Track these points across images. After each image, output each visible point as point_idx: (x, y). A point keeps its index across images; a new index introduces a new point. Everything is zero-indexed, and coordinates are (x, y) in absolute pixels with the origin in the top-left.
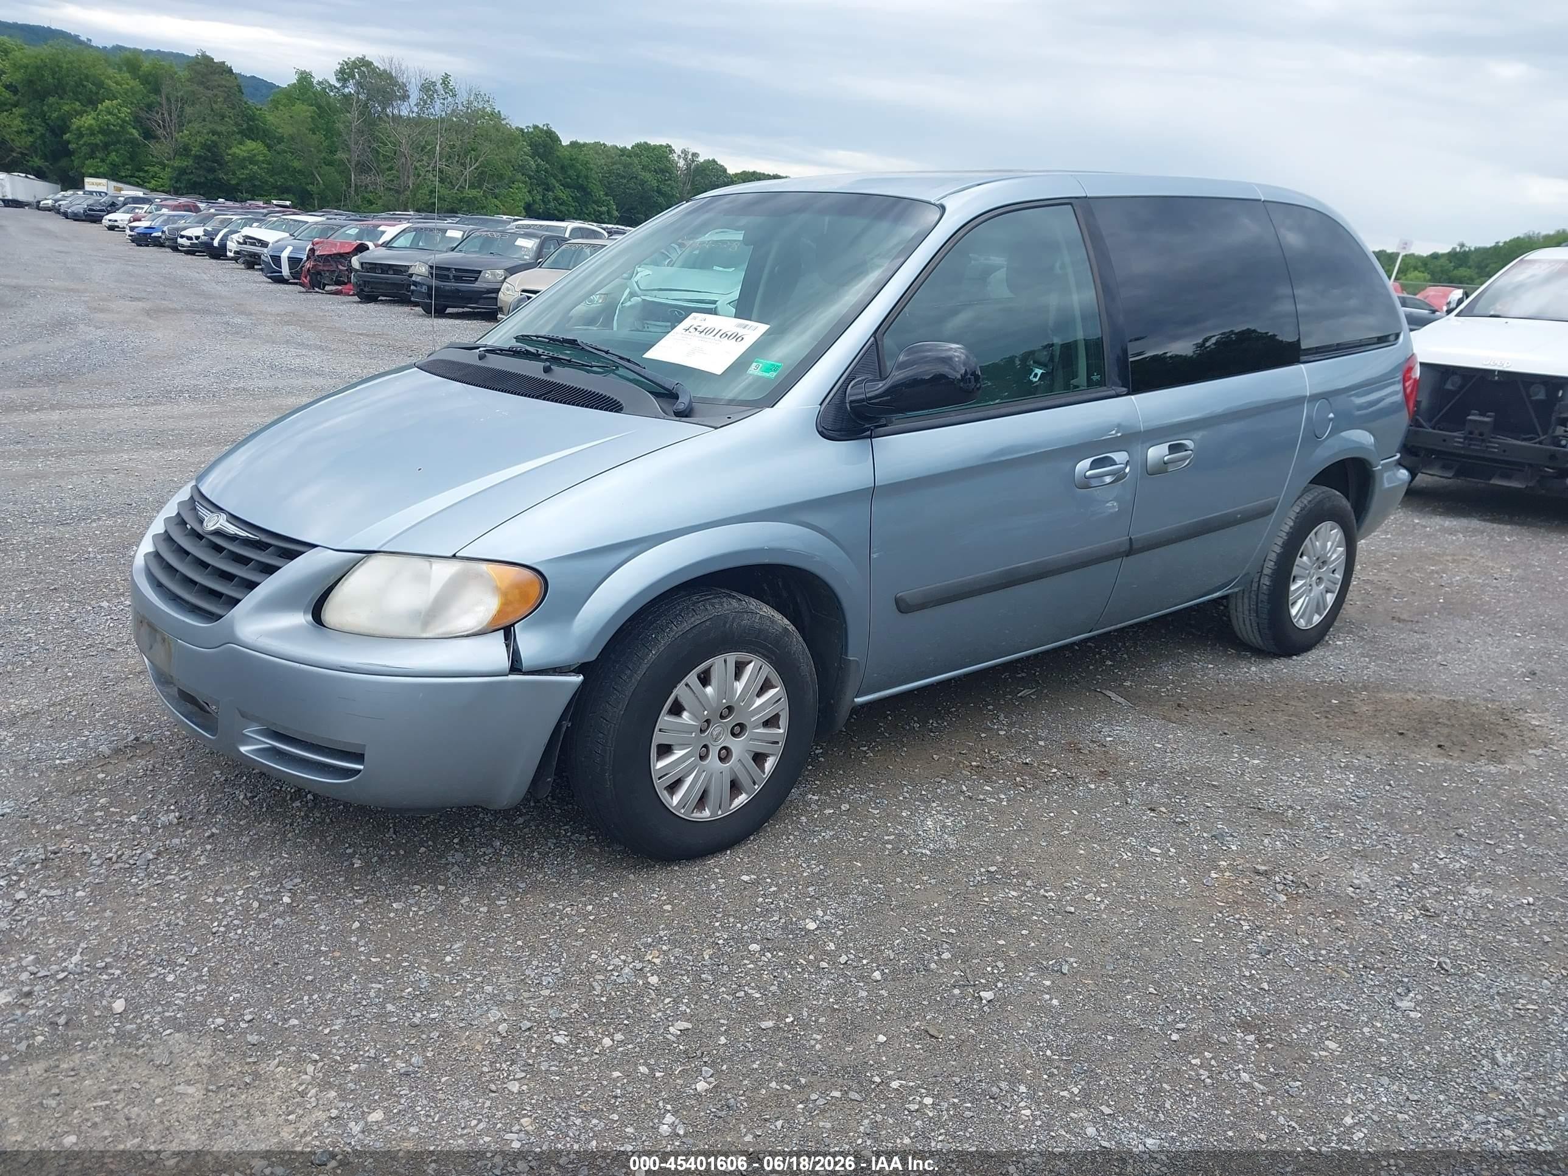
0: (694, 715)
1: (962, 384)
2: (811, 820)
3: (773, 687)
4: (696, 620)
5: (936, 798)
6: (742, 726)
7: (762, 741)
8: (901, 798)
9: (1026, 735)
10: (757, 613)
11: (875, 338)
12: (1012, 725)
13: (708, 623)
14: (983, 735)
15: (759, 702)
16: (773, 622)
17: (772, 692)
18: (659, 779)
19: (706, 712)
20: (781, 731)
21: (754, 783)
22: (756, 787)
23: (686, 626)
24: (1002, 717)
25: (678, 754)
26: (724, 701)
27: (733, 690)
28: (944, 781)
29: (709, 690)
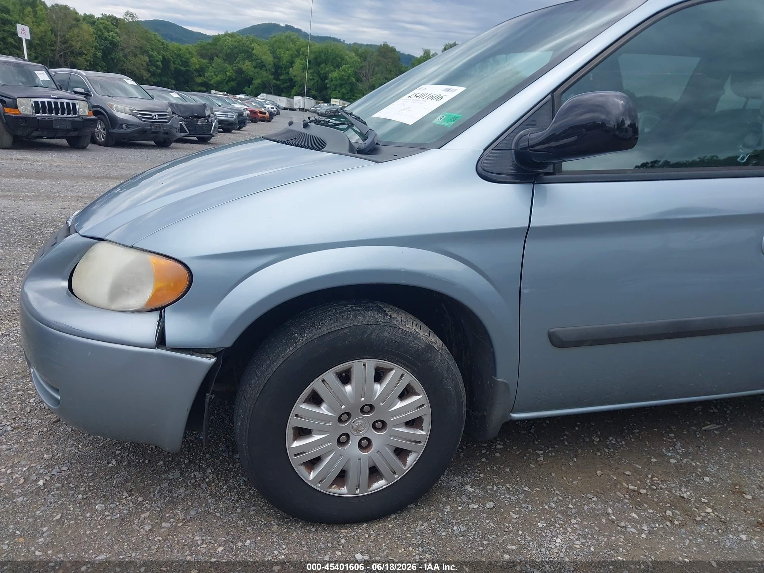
0: (331, 408)
1: (617, 133)
2: (455, 511)
3: (416, 394)
4: (335, 326)
5: (580, 513)
6: (384, 424)
7: (404, 439)
8: (547, 507)
9: (695, 468)
10: (399, 328)
11: (553, 97)
12: (686, 455)
13: (346, 331)
14: (654, 460)
15: (400, 405)
16: (416, 337)
17: (415, 398)
18: (296, 455)
19: (343, 407)
20: (423, 433)
21: (395, 473)
22: (396, 476)
23: (325, 330)
24: (679, 445)
25: (316, 438)
26: (363, 399)
27: (372, 392)
28: (595, 499)
29: (348, 388)
